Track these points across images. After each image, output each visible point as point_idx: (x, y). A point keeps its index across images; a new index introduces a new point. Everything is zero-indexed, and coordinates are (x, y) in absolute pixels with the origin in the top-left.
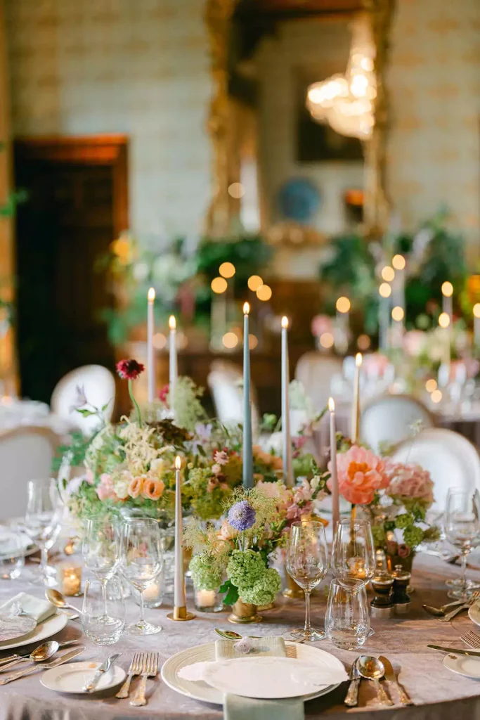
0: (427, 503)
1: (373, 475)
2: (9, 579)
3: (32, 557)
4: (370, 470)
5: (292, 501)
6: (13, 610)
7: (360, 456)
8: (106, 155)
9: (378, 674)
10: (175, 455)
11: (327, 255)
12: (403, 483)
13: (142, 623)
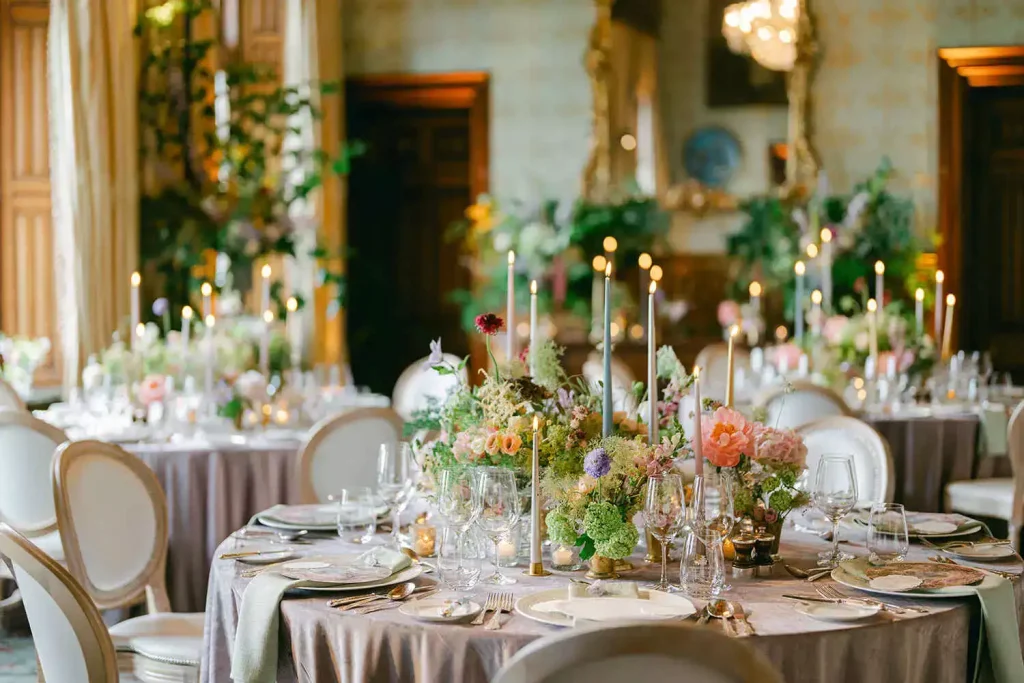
0: (798, 468)
1: (739, 436)
2: (360, 543)
3: (383, 526)
4: (735, 431)
5: (652, 457)
6: (367, 561)
7: (726, 417)
8: (464, 96)
9: (727, 614)
10: (533, 415)
11: (737, 224)
12: (773, 447)
13: (497, 575)
